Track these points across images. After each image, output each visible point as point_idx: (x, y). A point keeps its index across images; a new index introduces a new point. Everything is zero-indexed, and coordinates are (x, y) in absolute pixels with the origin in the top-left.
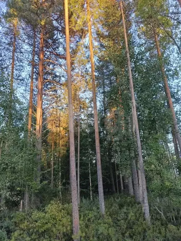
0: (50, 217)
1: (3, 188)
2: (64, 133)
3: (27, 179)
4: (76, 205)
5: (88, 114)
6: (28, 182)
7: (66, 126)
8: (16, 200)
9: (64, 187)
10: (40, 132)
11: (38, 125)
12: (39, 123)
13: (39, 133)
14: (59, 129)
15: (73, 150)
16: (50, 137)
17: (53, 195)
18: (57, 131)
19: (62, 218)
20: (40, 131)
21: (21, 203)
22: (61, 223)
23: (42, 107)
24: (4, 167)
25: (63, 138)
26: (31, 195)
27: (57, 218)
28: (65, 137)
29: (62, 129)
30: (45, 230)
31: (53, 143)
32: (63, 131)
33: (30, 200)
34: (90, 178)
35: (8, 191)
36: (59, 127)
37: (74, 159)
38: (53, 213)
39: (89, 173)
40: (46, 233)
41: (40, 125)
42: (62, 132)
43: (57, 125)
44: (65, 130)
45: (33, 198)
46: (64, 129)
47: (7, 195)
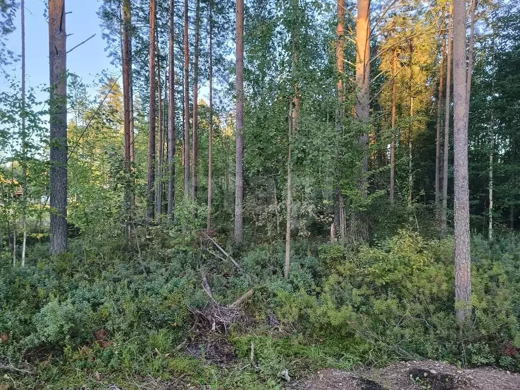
0: (397, 260)
1: (299, 197)
2: (422, 79)
3: (343, 183)
4: (464, 242)
5: (499, 19)
6: (343, 191)
7: (429, 62)
8: (325, 221)
9: (425, 206)
10: (366, 80)
11: (361, 62)
12: (362, 58)
13: (364, 83)
14: (409, 71)
15: (462, 114)
16: (386, 93)
17: (398, 221)
18: (403, 76)
19: (424, 266)
20: (364, 78)
21: (332, 229)
22: (424, 275)
23: (368, 15)
24: (300, 155)
25: (419, 93)
26: (350, 216)
27: (414, 265)
28: (424, 91)
29: (416, 69)
30: (387, 283)
31: (394, 108)
32: (421, 75)
33: (348, 226)
34: (491, 191)
35: (310, 204)
36: (409, 64)
37: (464, 136)
38: (403, 254)
39: (488, 177)
40: (390, 289)
41: (366, 63)
42: (418, 79)
43: (405, 60)
44: (424, 73)
45: (354, 223)
46: (422, 69)
47: (309, 211)
